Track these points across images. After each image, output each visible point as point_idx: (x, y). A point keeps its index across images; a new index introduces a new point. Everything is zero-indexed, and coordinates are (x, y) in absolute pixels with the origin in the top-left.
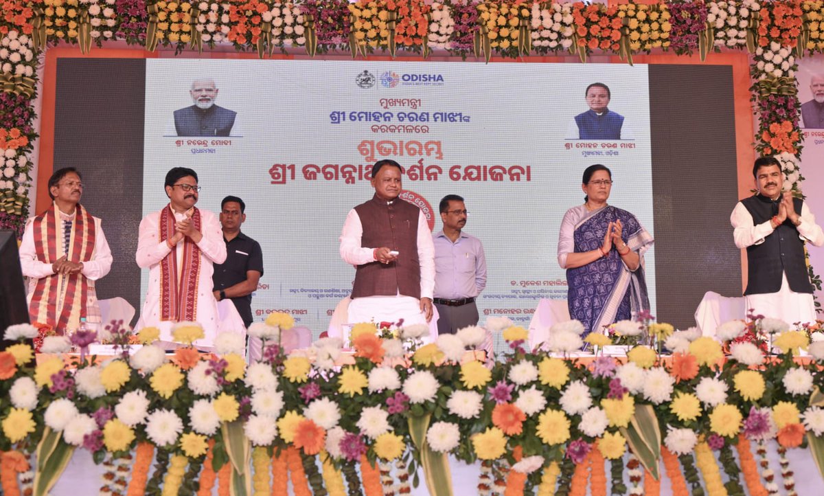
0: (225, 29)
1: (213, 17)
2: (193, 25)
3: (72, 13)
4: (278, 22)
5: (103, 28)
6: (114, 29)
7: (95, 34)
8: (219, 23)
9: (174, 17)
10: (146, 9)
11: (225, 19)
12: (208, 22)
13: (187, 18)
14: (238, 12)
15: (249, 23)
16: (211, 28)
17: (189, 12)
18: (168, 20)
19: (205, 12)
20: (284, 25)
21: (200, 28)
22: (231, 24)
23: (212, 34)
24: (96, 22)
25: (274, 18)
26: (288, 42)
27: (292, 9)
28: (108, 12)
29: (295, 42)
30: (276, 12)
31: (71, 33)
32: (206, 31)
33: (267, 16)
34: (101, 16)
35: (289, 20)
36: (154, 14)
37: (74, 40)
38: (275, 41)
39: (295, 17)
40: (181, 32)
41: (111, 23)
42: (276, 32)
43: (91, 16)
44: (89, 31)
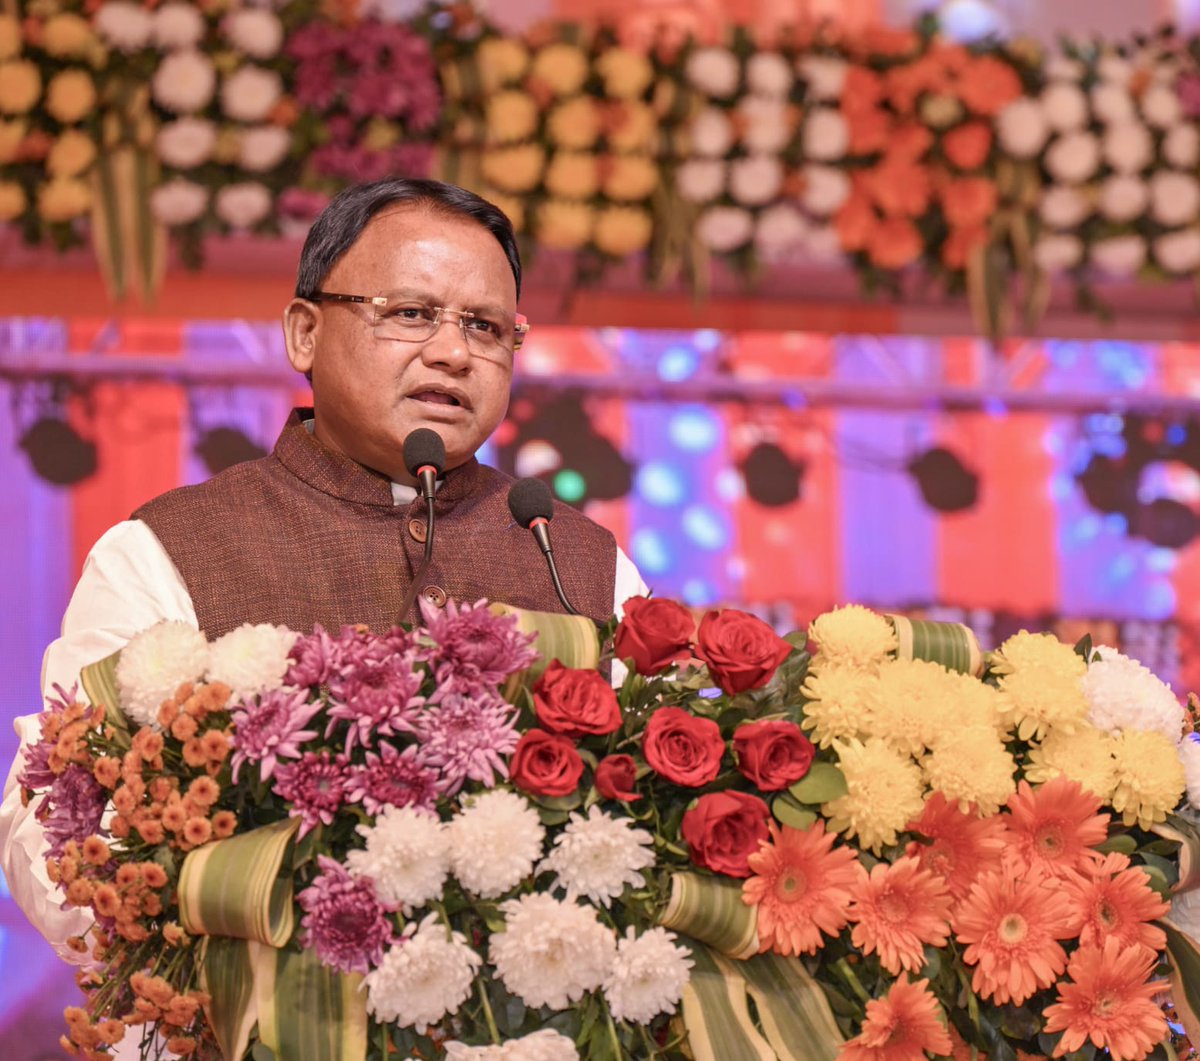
0: (827, 190)
1: (767, 125)
2: (668, 162)
3: (72, 96)
4: (1074, 158)
5: (218, 173)
6: (280, 177)
7: (181, 201)
8: (793, 158)
9: (575, 123)
10: (438, 79)
11: (828, 135)
12: (737, 152)
13: (638, 129)
14: (886, 105)
15: (934, 156)
16: (757, 179)
17: (648, 95)
18: (542, 138)
19: (728, 103)
20: (1104, 172)
21: (699, 181)
22: (855, 163)
23: (756, 211)
24: (188, 143)
25: (1053, 137)
26: (1120, 255)
27: (1137, 95)
28: (253, 94)
29: (1151, 259)
30: (1064, 105)
31: (64, 197)
32: (726, 199)
33: (1022, 126)
34: (215, 111)
35: (1128, 147)
36: (475, 105)
37: (70, 235)
38: (1057, 253)
39: (1158, 136)
40: (600, 200)
41: (264, 148)
42: (1062, 208)
43: (165, 115)
44: (144, 193)
